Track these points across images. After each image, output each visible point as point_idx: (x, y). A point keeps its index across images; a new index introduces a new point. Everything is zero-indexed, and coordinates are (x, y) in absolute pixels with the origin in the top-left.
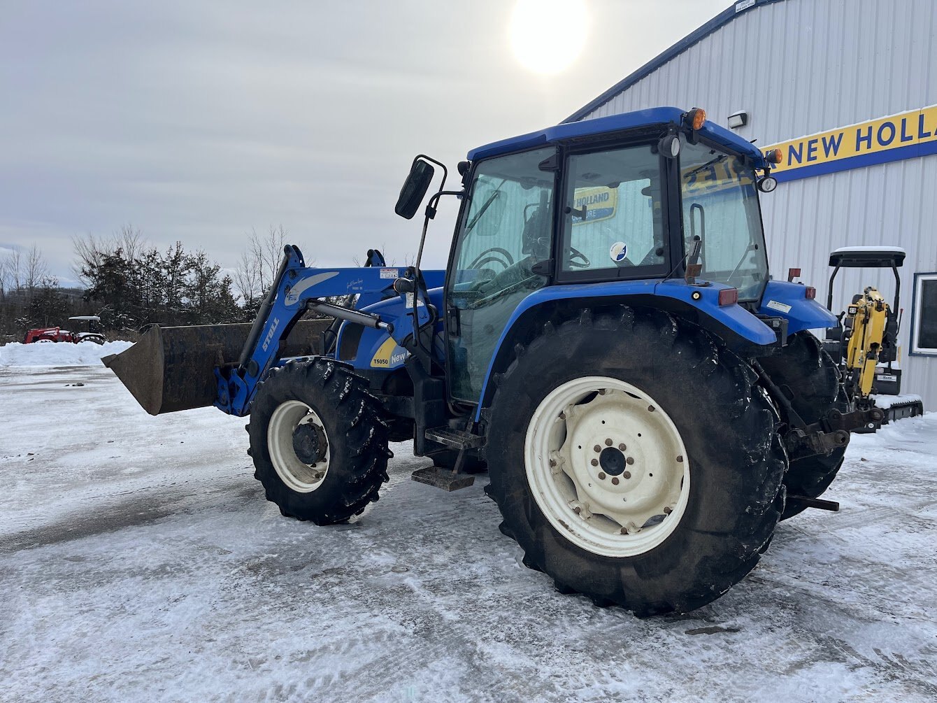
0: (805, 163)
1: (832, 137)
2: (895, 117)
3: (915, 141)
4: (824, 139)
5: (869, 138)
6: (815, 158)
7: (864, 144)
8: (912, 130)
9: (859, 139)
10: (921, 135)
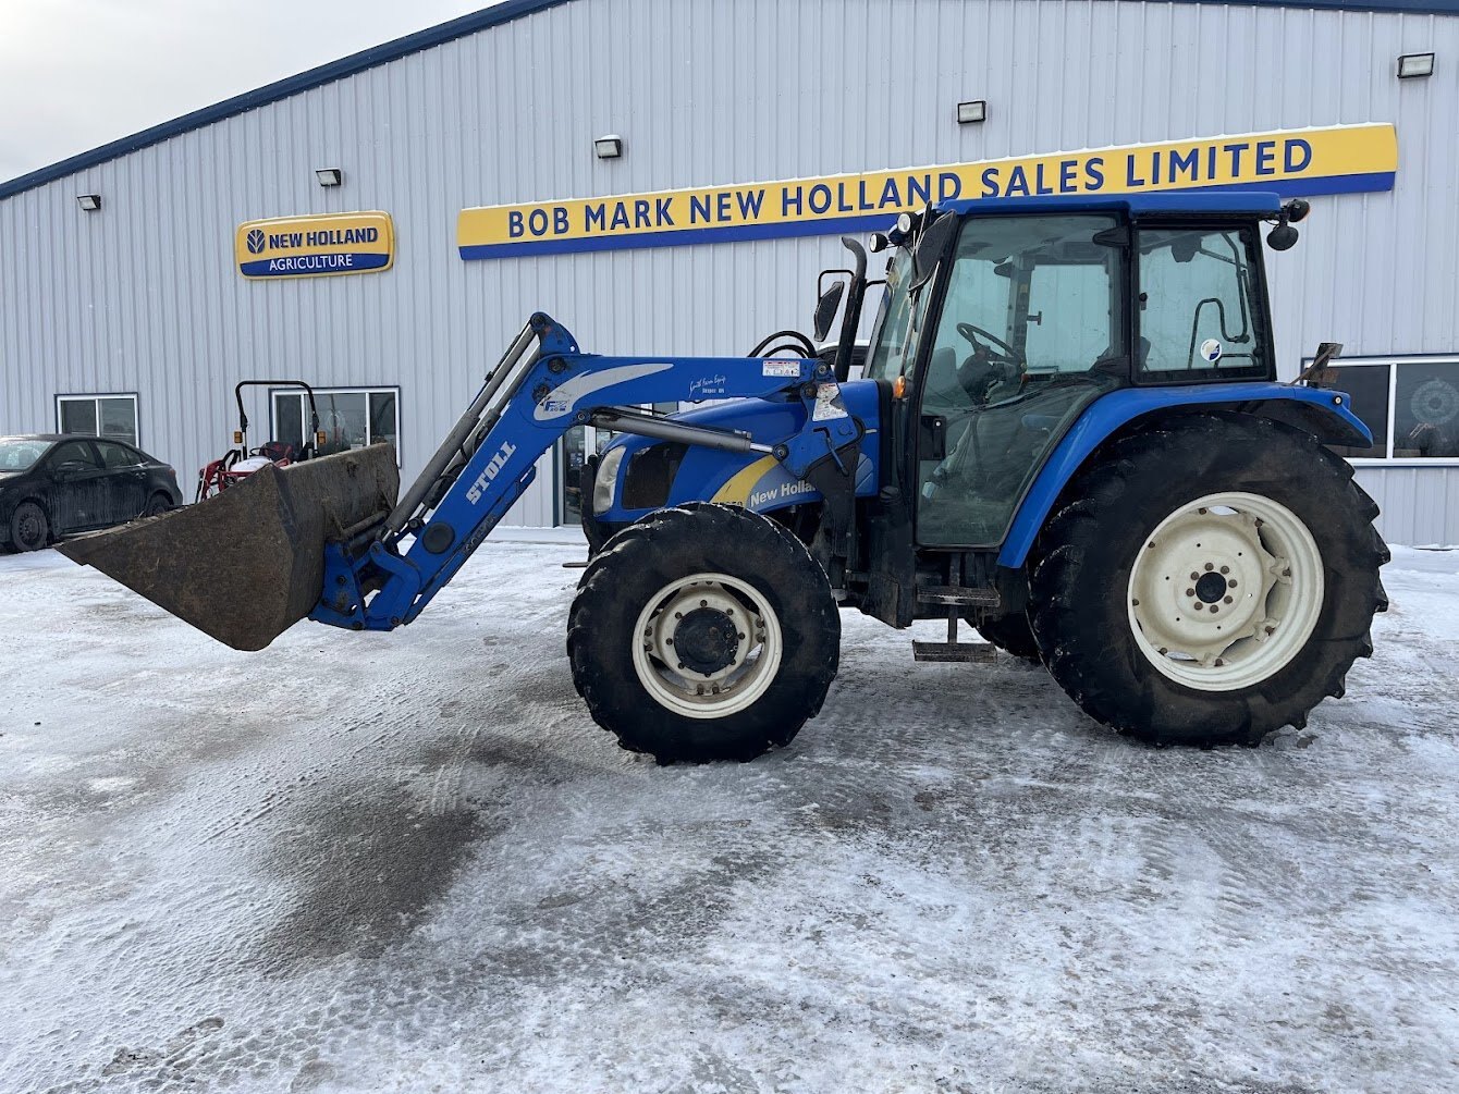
0: (715, 223)
1: (751, 193)
2: (831, 179)
3: (856, 212)
4: (739, 195)
5: (798, 201)
6: (728, 218)
7: (792, 208)
8: (851, 198)
9: (786, 202)
10: (863, 206)
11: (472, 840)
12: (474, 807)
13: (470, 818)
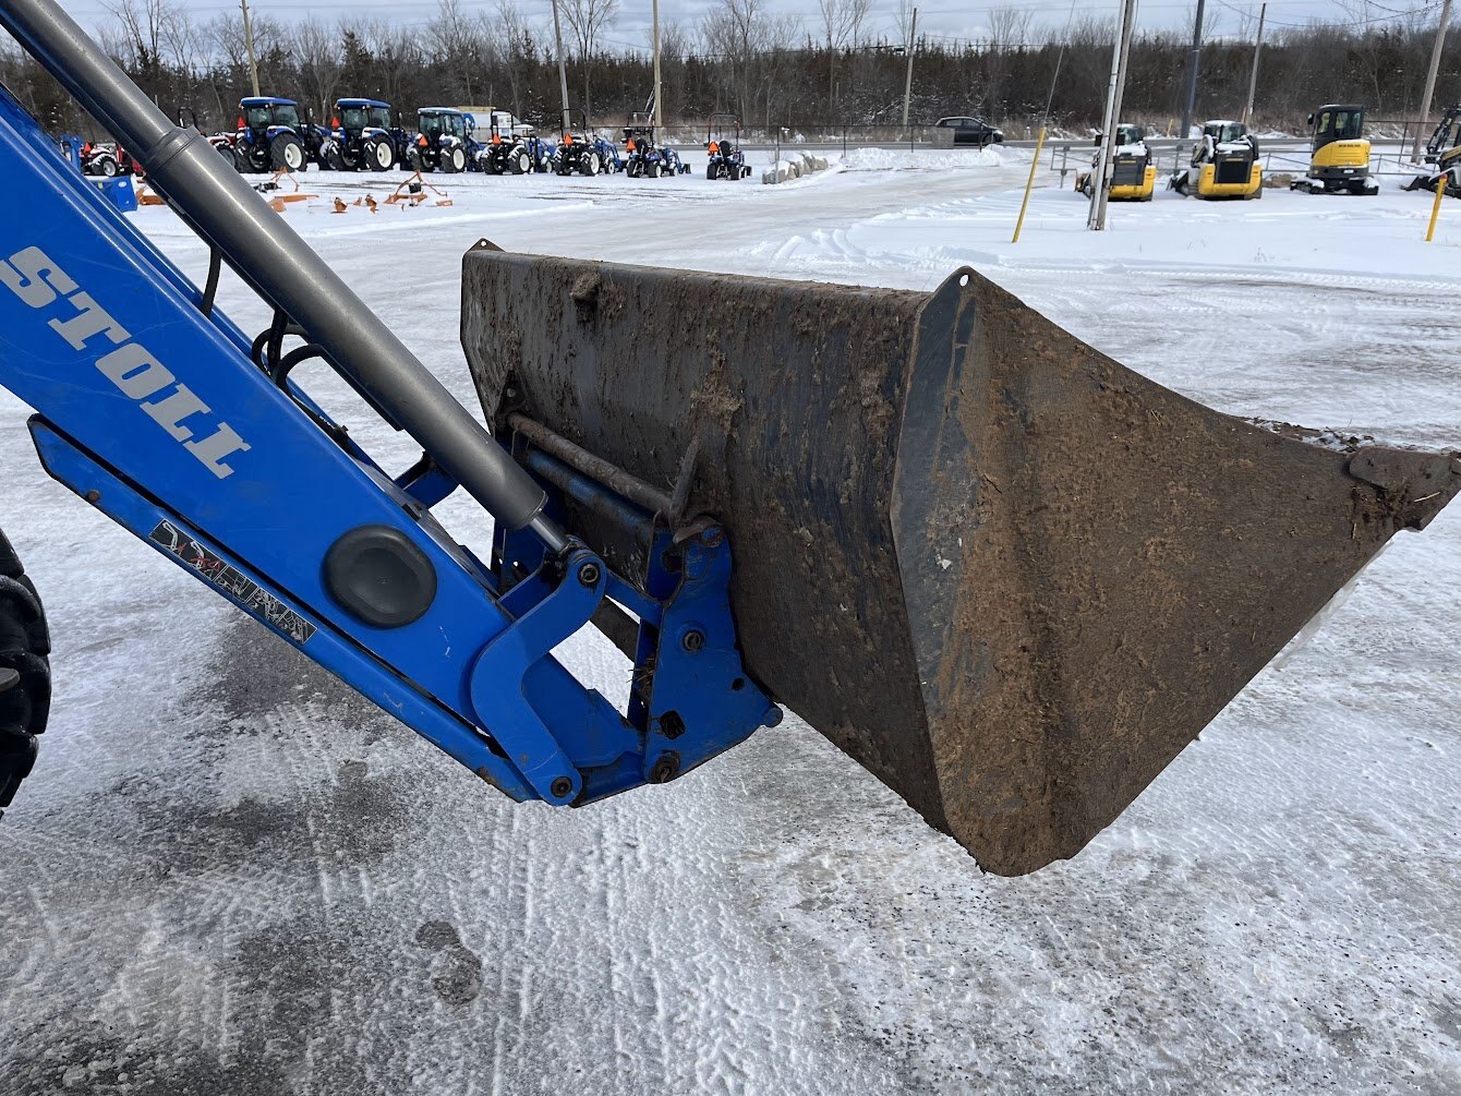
11: (220, 684)
12: (240, 723)
13: (237, 707)
